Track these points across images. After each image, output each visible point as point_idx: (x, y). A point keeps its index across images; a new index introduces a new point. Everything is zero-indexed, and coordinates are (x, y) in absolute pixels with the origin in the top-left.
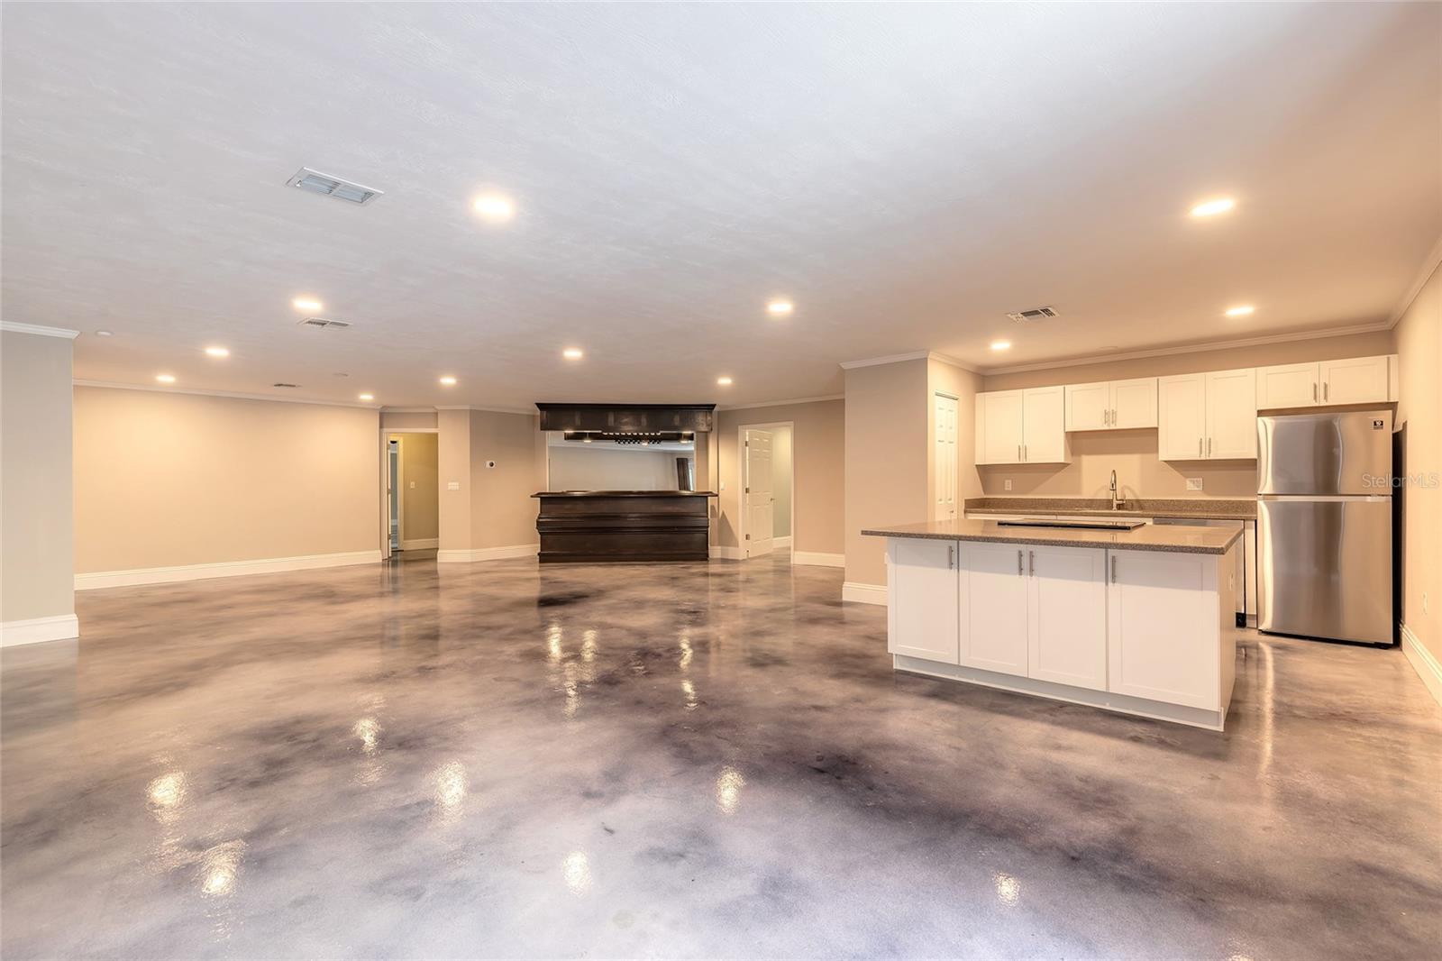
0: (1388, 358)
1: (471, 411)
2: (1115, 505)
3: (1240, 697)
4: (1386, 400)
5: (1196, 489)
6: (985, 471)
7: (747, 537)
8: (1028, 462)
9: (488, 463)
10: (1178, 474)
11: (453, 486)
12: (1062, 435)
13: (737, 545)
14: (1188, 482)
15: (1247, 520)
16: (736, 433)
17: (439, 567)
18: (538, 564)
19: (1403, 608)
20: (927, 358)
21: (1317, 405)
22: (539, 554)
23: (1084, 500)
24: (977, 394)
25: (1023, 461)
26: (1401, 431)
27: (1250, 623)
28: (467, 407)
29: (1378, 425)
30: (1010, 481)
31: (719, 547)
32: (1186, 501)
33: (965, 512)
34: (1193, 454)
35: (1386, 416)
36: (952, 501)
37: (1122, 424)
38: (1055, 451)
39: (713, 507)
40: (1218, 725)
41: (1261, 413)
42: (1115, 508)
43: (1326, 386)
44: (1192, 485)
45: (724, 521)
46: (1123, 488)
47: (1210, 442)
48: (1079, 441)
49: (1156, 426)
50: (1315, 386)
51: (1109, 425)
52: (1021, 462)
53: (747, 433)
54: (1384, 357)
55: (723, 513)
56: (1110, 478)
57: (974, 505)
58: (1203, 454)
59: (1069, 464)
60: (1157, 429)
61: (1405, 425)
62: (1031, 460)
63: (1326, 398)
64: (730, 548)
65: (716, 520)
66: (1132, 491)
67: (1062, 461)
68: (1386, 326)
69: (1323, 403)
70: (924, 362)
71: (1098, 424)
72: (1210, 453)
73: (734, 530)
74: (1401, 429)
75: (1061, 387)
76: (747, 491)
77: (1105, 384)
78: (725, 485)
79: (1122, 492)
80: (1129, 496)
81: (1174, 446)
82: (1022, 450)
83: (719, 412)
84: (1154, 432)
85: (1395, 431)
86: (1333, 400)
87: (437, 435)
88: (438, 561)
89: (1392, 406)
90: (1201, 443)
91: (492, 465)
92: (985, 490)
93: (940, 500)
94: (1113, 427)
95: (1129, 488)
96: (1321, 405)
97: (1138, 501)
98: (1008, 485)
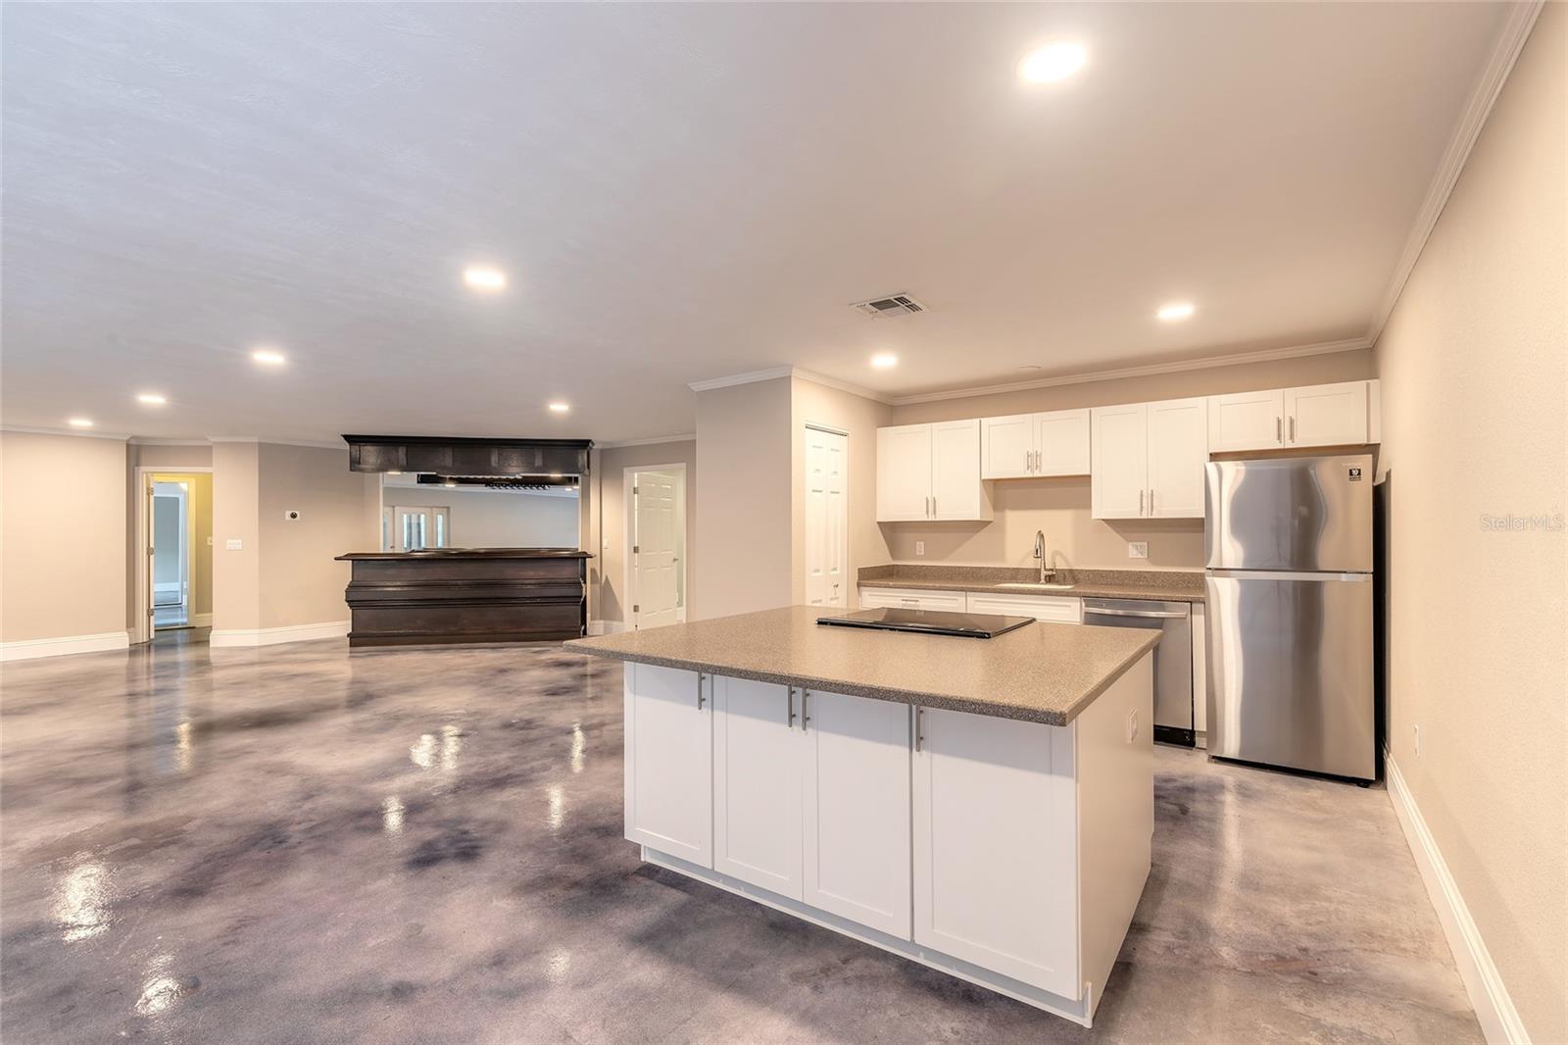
0: (1368, 385)
1: (260, 444)
2: (1043, 577)
3: (1145, 920)
4: (1365, 442)
5: (1140, 556)
6: (892, 531)
7: (636, 609)
8: (937, 519)
9: (288, 513)
10: (1118, 536)
11: (235, 544)
12: (977, 486)
13: (622, 620)
14: (1130, 546)
15: (1196, 602)
16: (621, 476)
17: (212, 654)
18: (348, 649)
19: (1387, 728)
20: (790, 377)
21: (1281, 446)
22: (348, 635)
23: (1008, 569)
24: (879, 429)
25: (931, 518)
26: (1384, 484)
27: (1200, 742)
28: (255, 440)
29: (1354, 475)
30: (922, 543)
31: (602, 622)
32: (1127, 571)
33: (859, 585)
34: (1132, 512)
35: (1364, 462)
36: (838, 572)
37: (1047, 470)
38: (968, 505)
39: (593, 571)
40: (1083, 1016)
41: (1215, 457)
42: (1043, 581)
43: (1292, 422)
44: (1135, 552)
45: (606, 590)
46: (1055, 553)
47: (1152, 495)
48: (1002, 492)
49: (1088, 473)
50: (1279, 421)
51: (1032, 471)
52: (930, 519)
53: (635, 477)
54: (1364, 383)
55: (607, 578)
56: (1034, 541)
57: (869, 576)
58: (1145, 511)
59: (991, 522)
60: (1090, 476)
61: (1388, 475)
62: (942, 515)
63: (1292, 437)
64: (615, 623)
65: (597, 587)
66: (1066, 561)
67: (978, 518)
68: (1365, 343)
69: (1289, 445)
70: (786, 382)
71: (1019, 470)
72: (1152, 510)
73: (619, 600)
74: (1384, 480)
75: (976, 421)
76: (636, 550)
77: (1028, 416)
78: (608, 543)
79: (1053, 557)
80: (1061, 565)
81: (1111, 501)
82: (931, 504)
83: (602, 450)
84: (1086, 479)
85: (1375, 484)
86: (1302, 441)
87: (211, 474)
88: (211, 645)
89: (1372, 449)
90: (1142, 496)
91: (294, 516)
92: (893, 554)
93: (817, 571)
94: (1037, 474)
95: (1061, 555)
96: (1286, 447)
97: (1071, 571)
98: (920, 548)
